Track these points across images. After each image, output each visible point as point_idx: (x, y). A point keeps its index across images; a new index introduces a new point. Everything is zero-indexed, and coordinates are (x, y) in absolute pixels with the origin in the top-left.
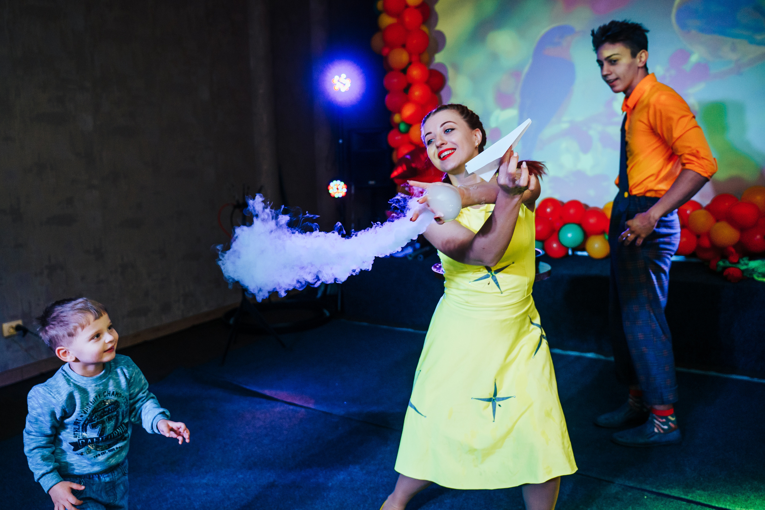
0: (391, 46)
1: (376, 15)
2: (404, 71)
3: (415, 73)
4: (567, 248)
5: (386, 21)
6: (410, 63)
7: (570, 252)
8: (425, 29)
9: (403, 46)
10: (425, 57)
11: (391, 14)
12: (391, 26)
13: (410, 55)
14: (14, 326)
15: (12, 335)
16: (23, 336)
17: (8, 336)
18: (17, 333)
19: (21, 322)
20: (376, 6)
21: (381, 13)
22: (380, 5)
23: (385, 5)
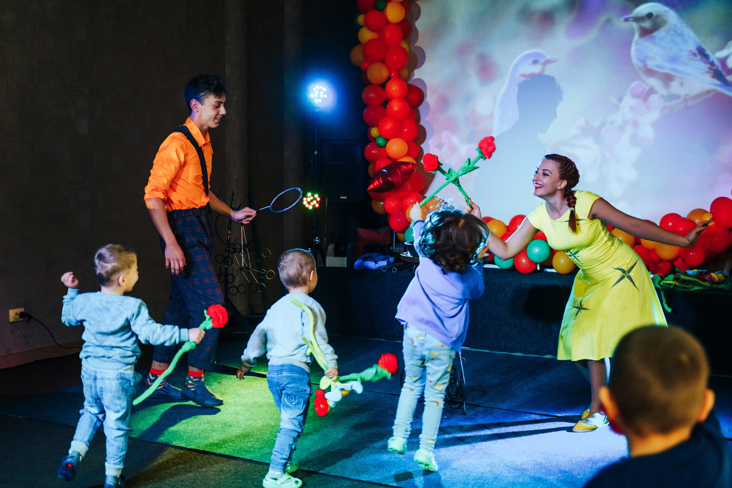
0: (370, 60)
1: (357, 29)
2: (383, 85)
3: (394, 88)
4: (536, 264)
5: (366, 35)
6: (389, 78)
7: (538, 268)
8: (405, 45)
9: (383, 61)
10: (404, 73)
11: (371, 29)
12: (371, 41)
13: (390, 70)
14: (19, 313)
15: (17, 322)
16: (27, 322)
17: (13, 322)
18: (21, 319)
19: (25, 310)
20: (357, 20)
21: (362, 27)
22: (361, 19)
23: (365, 20)
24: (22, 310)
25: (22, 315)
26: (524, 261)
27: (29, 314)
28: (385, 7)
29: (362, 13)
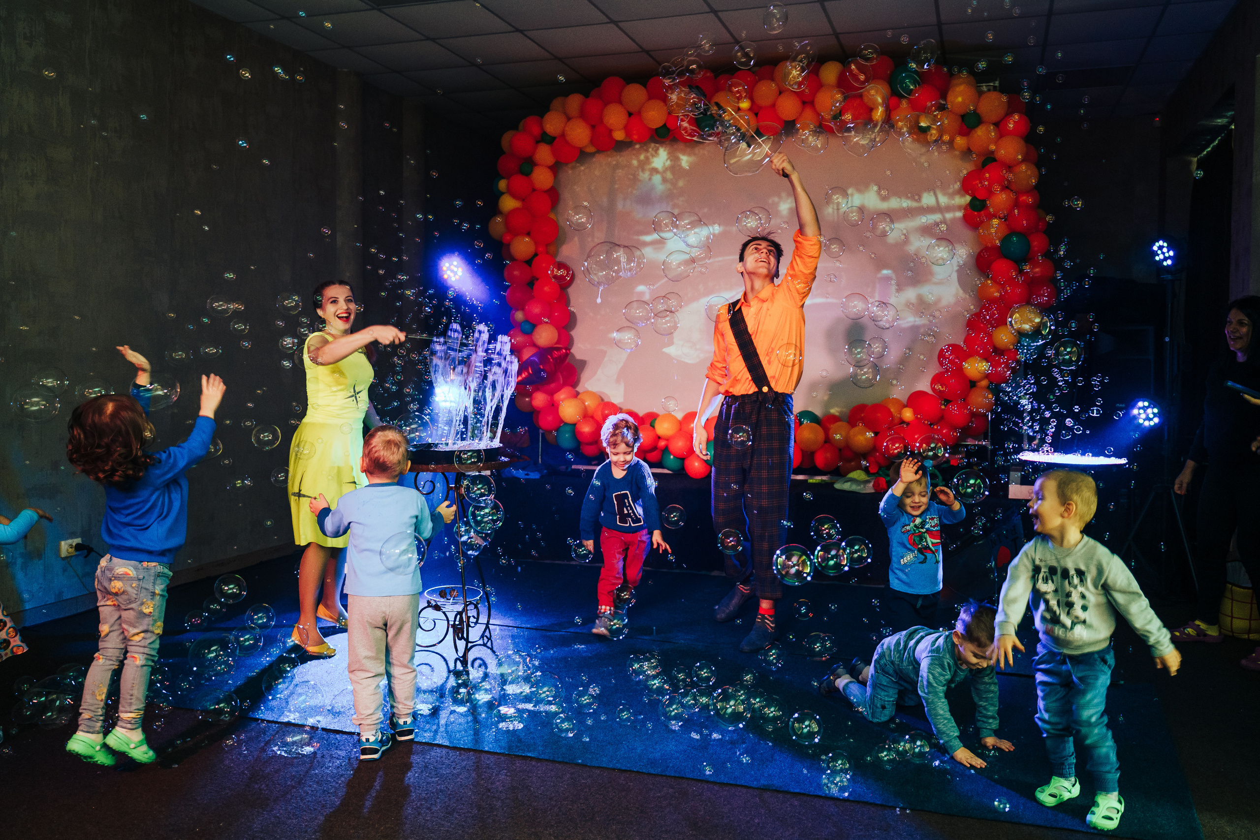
0: (514, 232)
2: (530, 262)
3: (542, 266)
5: (508, 203)
6: (536, 254)
8: (552, 216)
9: (528, 234)
10: (551, 248)
11: (515, 196)
12: (514, 211)
13: (536, 244)
14: (74, 544)
15: (71, 557)
16: (86, 557)
17: (66, 558)
18: (77, 553)
19: (82, 541)
20: (497, 185)
21: (503, 193)
22: (503, 184)
23: (508, 186)
24: (78, 540)
25: (78, 547)
26: (696, 464)
27: (89, 546)
28: (532, 171)
29: (503, 178)
